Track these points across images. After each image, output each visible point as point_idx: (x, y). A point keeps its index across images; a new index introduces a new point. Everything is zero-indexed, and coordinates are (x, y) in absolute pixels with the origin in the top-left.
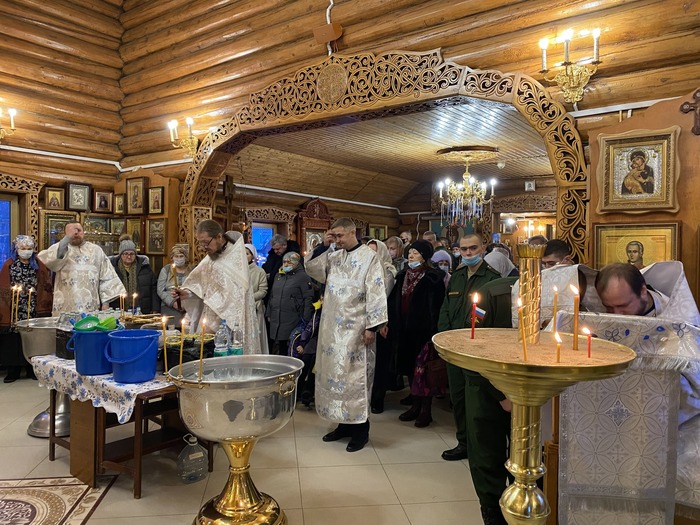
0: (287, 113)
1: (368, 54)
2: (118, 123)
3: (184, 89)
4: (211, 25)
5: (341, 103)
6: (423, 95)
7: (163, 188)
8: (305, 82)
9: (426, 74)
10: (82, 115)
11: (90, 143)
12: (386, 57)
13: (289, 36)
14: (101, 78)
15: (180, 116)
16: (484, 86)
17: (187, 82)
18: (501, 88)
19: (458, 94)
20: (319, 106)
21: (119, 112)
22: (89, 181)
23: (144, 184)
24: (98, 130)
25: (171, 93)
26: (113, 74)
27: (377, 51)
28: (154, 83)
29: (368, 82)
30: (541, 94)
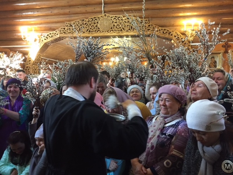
0: (84, 32)
1: (121, 16)
5: (109, 32)
6: (142, 33)
8: (93, 22)
9: (143, 26)
18: (169, 34)
27: (124, 15)
29: (121, 26)
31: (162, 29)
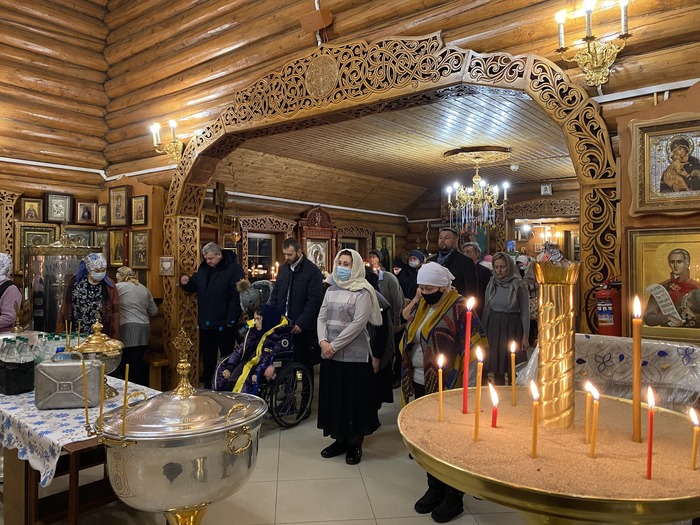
0: (275, 112)
1: (360, 42)
2: (102, 129)
3: (168, 90)
4: (195, 21)
5: (332, 98)
6: (423, 85)
7: (146, 197)
8: (293, 77)
9: (425, 61)
10: (62, 120)
11: (72, 151)
12: (380, 45)
13: (275, 27)
14: (84, 83)
15: (164, 119)
16: (491, 72)
17: (172, 83)
18: (511, 72)
19: (461, 82)
20: (308, 102)
21: (104, 117)
22: (70, 191)
23: (127, 194)
24: (80, 136)
25: (157, 95)
26: (97, 77)
27: (370, 38)
28: (138, 85)
29: (361, 74)
30: (558, 78)
31: (486, 59)
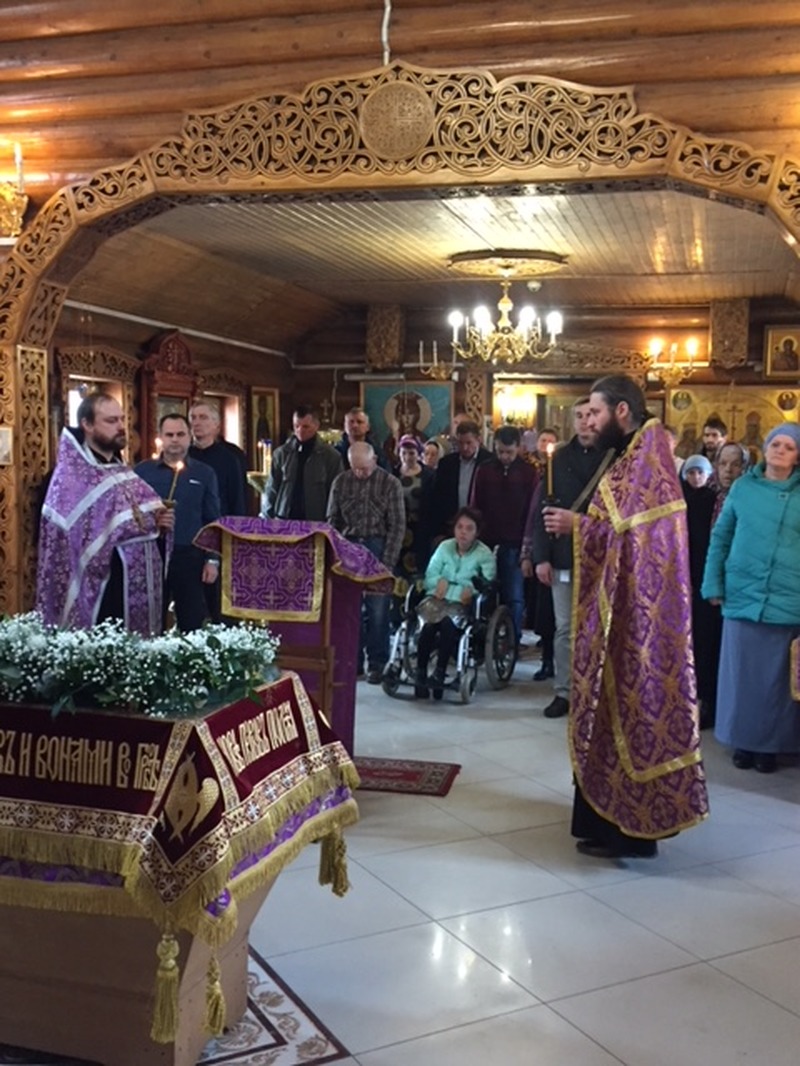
0: (283, 167)
5: (417, 162)
6: (598, 168)
8: (329, 109)
9: (604, 130)
12: (521, 87)
18: (749, 174)
29: (480, 129)
31: (709, 147)
